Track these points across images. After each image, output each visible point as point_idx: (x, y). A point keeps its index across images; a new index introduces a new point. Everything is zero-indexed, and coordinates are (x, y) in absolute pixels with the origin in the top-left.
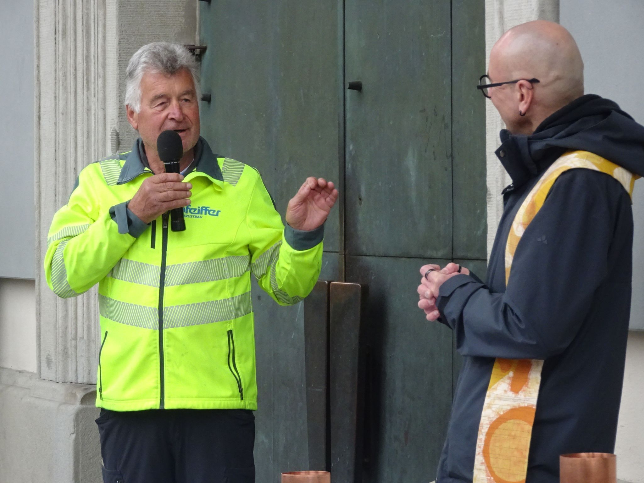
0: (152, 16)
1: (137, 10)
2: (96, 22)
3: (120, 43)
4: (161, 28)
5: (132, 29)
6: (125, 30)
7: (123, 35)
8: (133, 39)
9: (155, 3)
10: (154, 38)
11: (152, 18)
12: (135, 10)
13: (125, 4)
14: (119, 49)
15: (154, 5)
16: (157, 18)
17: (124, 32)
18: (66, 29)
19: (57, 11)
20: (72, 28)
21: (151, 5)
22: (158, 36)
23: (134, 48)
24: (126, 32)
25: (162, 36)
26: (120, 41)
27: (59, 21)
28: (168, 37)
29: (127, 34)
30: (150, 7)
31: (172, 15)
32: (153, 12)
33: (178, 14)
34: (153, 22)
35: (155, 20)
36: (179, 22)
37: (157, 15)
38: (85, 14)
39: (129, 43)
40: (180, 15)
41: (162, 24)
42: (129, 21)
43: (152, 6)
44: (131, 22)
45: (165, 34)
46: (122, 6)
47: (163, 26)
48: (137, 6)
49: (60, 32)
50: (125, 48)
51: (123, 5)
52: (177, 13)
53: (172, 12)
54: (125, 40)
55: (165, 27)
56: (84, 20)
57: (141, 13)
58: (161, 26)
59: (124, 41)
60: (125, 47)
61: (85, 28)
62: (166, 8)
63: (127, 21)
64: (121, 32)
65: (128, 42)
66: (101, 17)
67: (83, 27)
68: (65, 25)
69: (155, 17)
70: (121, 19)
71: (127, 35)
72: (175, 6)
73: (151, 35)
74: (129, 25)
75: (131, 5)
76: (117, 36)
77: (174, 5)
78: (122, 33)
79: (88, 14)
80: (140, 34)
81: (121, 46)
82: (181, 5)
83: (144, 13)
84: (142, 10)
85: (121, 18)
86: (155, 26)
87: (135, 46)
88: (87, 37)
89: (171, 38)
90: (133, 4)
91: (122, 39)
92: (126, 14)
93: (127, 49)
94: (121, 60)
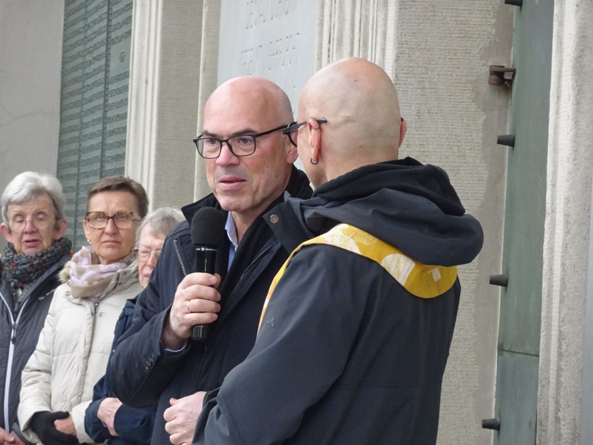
0: (448, 24)
1: (426, 14)
2: (375, 28)
3: (398, 60)
4: (459, 40)
5: (416, 40)
6: (406, 42)
7: (402, 47)
8: (417, 54)
9: (453, 6)
10: (448, 54)
11: (447, 25)
12: (423, 14)
13: (408, 5)
14: (397, 67)
15: (451, 7)
16: (454, 26)
17: (405, 44)
18: (342, 36)
19: (333, 11)
20: (348, 35)
21: (447, 7)
22: (454, 52)
23: (418, 67)
24: (408, 44)
25: (461, 52)
26: (397, 57)
27: (334, 25)
28: (470, 53)
29: (408, 46)
30: (445, 11)
31: (476, 23)
32: (449, 18)
33: (487, 22)
34: (448, 31)
35: (451, 28)
36: (486, 33)
37: (455, 23)
38: (364, 16)
39: (411, 59)
40: (488, 23)
41: (460, 35)
42: (413, 29)
43: (447, 9)
44: (415, 31)
45: (465, 50)
46: (403, 8)
47: (462, 37)
48: (426, 8)
49: (335, 40)
50: (405, 67)
51: (404, 6)
52: (484, 20)
53: (478, 20)
54: (405, 55)
55: (466, 39)
56: (362, 25)
57: (432, 18)
58: (459, 37)
59: (404, 57)
60: (405, 65)
61: (362, 36)
62: (468, 12)
63: (410, 29)
64: (399, 44)
65: (409, 59)
66: (381, 22)
67: (360, 36)
68: (341, 31)
69: (452, 24)
70: (401, 26)
71: (408, 48)
72: (482, 10)
73: (444, 49)
74: (412, 35)
75: (417, 7)
76: (394, 49)
77: (480, 9)
78: (401, 46)
79: (367, 17)
80: (427, 47)
81: (399, 63)
82: (491, 9)
83: (436, 18)
84: (433, 14)
85: (401, 24)
86: (450, 37)
87: (420, 64)
88: (364, 49)
89: (474, 55)
90: (421, 5)
91: (401, 53)
92: (409, 19)
93: (408, 68)
94: (398, 82)
